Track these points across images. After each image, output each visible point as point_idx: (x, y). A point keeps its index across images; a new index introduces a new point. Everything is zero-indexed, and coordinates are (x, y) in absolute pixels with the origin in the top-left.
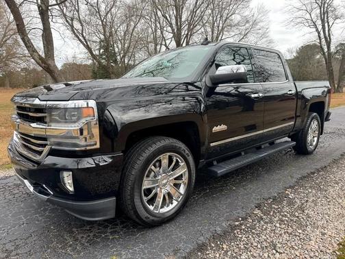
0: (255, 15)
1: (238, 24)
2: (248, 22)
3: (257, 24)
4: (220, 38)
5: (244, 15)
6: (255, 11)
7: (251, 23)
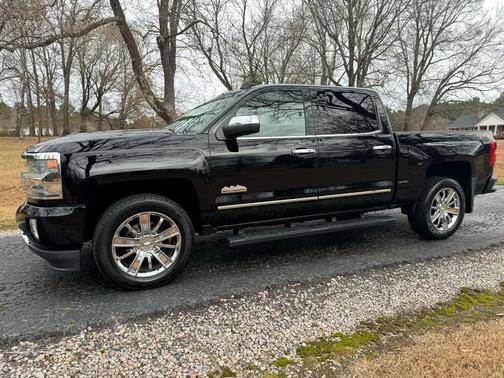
0: (493, 22)
1: (460, 38)
2: (479, 33)
3: (493, 36)
4: (428, 61)
5: (473, 22)
6: (493, 15)
7: (483, 35)
